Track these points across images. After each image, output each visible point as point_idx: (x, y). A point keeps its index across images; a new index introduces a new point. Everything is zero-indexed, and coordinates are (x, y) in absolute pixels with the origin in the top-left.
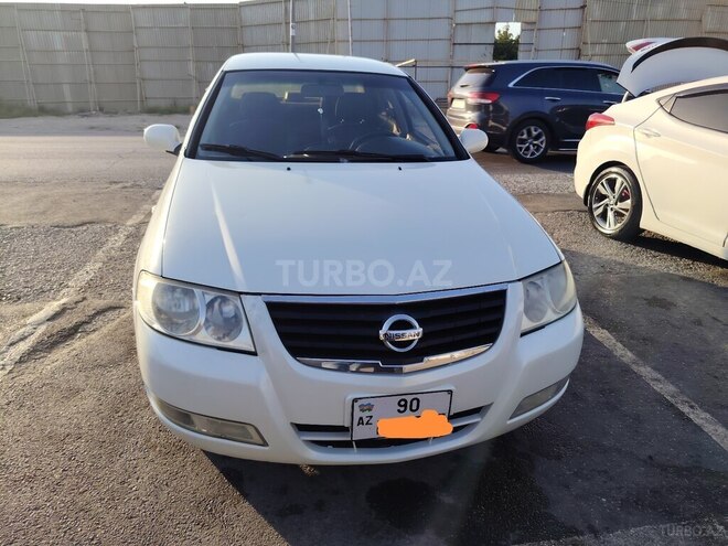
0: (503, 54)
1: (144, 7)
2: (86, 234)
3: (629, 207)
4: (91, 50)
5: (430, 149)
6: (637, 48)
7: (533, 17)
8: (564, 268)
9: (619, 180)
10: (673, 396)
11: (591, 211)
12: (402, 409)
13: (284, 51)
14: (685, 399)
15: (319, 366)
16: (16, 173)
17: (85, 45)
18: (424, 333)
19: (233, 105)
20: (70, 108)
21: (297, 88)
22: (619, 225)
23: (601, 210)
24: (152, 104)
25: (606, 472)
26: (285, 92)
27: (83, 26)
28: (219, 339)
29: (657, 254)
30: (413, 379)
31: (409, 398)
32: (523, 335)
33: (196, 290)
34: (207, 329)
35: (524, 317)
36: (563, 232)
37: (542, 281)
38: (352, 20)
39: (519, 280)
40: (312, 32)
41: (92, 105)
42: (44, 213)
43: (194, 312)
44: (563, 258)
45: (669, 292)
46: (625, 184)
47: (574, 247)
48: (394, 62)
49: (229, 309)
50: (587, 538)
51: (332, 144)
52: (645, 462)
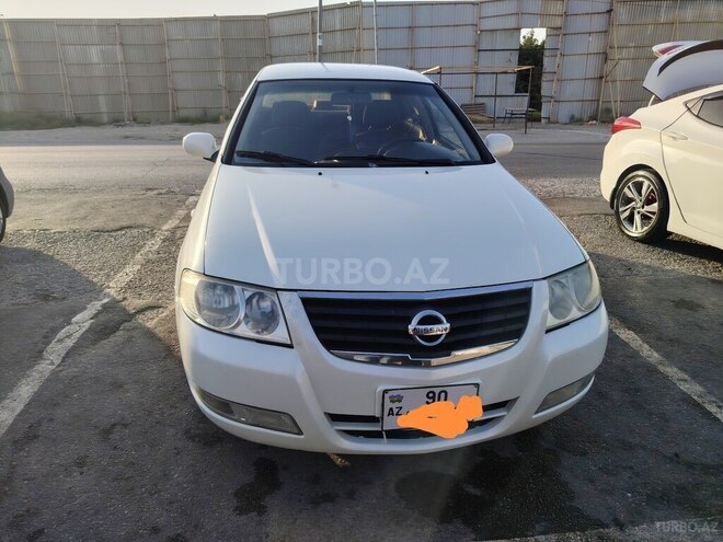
0: (527, 59)
1: (176, 20)
2: (125, 239)
3: (656, 210)
4: (126, 63)
5: (455, 154)
6: (664, 52)
7: (558, 22)
8: (589, 268)
9: (646, 183)
10: (700, 396)
11: (617, 214)
12: (430, 401)
13: (311, 61)
14: (714, 399)
15: (351, 359)
16: (57, 181)
17: (120, 58)
18: (451, 329)
19: (265, 114)
20: (105, 118)
21: (326, 97)
22: (646, 228)
23: (627, 213)
24: (183, 113)
25: (631, 468)
26: (314, 100)
27: (118, 41)
28: (258, 333)
29: (685, 257)
30: (440, 372)
31: (437, 391)
32: (547, 332)
33: (236, 287)
34: (246, 324)
35: (550, 315)
36: (589, 236)
37: (567, 280)
38: (378, 29)
39: (544, 279)
40: (338, 41)
41: (126, 115)
42: (85, 218)
43: (234, 307)
44: (588, 258)
45: (696, 294)
46: (652, 187)
47: (600, 250)
48: (419, 70)
49: (266, 305)
50: (613, 532)
51: (361, 149)
52: (671, 459)
